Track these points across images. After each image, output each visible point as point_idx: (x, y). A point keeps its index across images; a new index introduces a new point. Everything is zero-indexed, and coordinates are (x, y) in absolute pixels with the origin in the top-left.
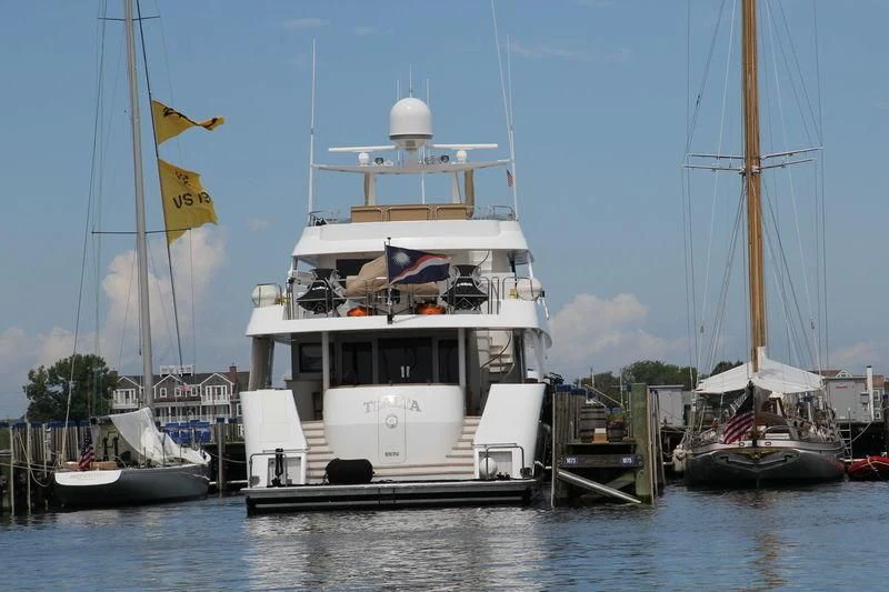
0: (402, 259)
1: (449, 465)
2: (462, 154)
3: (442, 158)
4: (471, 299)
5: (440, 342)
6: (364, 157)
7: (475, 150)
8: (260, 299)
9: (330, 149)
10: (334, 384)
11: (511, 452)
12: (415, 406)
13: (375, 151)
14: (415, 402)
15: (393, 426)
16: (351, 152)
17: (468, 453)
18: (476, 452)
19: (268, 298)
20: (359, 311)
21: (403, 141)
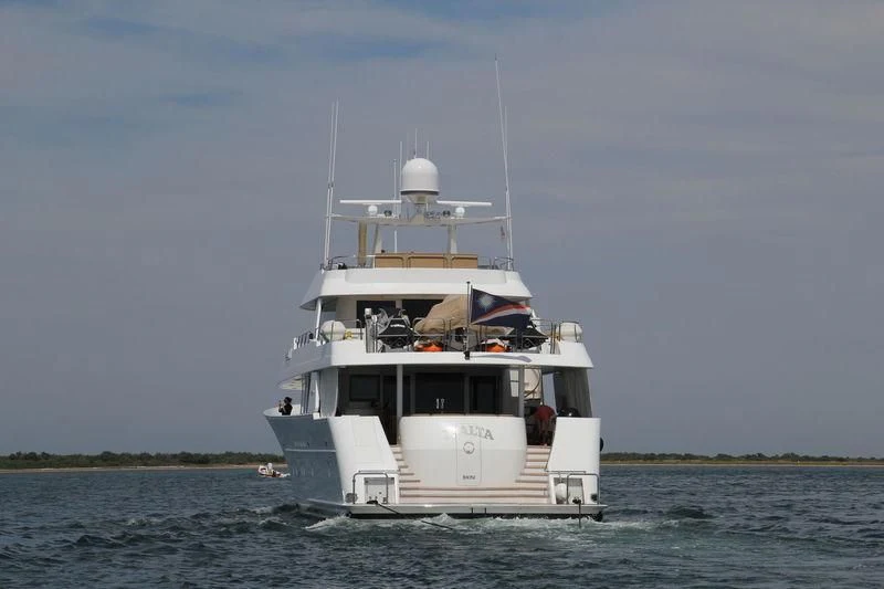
0: (485, 302)
1: (519, 489)
2: (460, 211)
3: (444, 213)
4: (533, 339)
5: (471, 378)
6: (373, 209)
7: (472, 207)
8: (332, 333)
9: (342, 201)
10: (407, 412)
11: (581, 479)
12: (489, 435)
13: (384, 205)
14: (488, 431)
15: (468, 452)
16: (361, 205)
17: (545, 478)
18: (551, 478)
19: (337, 333)
20: (434, 347)
21: (413, 196)
